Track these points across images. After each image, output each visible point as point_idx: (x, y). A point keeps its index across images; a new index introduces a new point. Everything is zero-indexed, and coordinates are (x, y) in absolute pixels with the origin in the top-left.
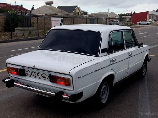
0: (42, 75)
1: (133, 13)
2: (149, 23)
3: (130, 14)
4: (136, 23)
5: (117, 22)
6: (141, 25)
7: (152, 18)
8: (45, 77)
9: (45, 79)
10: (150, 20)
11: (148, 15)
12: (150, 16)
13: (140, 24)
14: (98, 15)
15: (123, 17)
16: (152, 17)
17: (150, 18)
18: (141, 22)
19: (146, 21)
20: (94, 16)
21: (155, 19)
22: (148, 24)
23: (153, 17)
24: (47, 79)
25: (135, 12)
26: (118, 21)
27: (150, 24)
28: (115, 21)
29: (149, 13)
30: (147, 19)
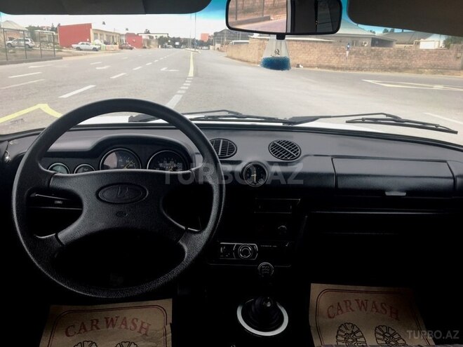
2: (97, 47)
4: (69, 46)
5: (27, 43)
6: (81, 50)
7: (99, 38)
10: (98, 41)
11: (91, 30)
12: (95, 34)
13: (78, 49)
15: (37, 32)
16: (99, 35)
17: (96, 38)
18: (79, 45)
19: (90, 41)
21: (105, 39)
22: (95, 49)
23: (101, 35)
26: (28, 41)
27: (100, 49)
28: (20, 40)
29: (94, 27)
30: (90, 39)
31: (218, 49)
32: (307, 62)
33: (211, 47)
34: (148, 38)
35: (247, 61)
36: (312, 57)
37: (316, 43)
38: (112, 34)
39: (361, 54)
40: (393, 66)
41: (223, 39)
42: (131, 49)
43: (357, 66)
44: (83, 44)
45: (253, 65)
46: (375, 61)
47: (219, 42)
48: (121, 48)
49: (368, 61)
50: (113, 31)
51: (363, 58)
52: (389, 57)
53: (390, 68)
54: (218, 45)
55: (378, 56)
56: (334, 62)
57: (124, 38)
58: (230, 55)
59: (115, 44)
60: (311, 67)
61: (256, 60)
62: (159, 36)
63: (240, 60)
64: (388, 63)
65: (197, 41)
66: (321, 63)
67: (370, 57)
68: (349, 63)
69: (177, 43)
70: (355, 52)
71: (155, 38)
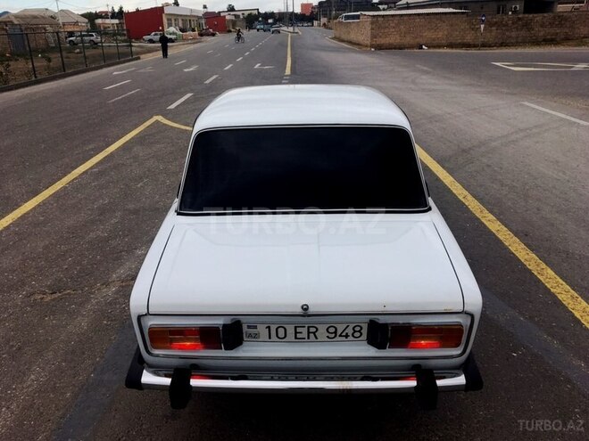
0: (332, 330)
1: (116, 10)
2: (173, 37)
3: (110, 14)
4: (139, 38)
5: (92, 38)
7: (173, 24)
8: (344, 334)
9: (344, 339)
10: (172, 29)
11: (164, 15)
12: (168, 20)
13: (151, 41)
14: (28, 20)
15: (99, 21)
16: (173, 21)
17: (170, 25)
18: (152, 36)
20: (16, 22)
21: (181, 25)
23: (175, 20)
24: (351, 338)
25: (121, 8)
26: (93, 35)
27: (176, 39)
28: (84, 35)
29: (167, 10)
30: (163, 28)
31: (324, 24)
32: (434, 40)
33: (316, 23)
34: (234, 18)
35: (358, 44)
36: (441, 33)
37: (444, 16)
38: (188, 18)
39: (504, 26)
40: (549, 37)
41: (331, 11)
42: (213, 35)
43: (501, 41)
44: (156, 35)
45: (364, 49)
46: (523, 33)
47: (325, 16)
48: (201, 35)
49: (514, 34)
50: (189, 14)
51: (507, 30)
52: (542, 26)
53: (544, 40)
54: (324, 20)
55: (527, 26)
56: (469, 39)
57: (203, 21)
58: (338, 36)
59: (193, 30)
60: (439, 46)
61: (368, 43)
62: (246, 13)
63: (350, 42)
64: (541, 34)
65: (296, 14)
66: (452, 40)
67: (517, 28)
68: (490, 37)
69: (270, 21)
70: (496, 23)
71: (241, 17)
